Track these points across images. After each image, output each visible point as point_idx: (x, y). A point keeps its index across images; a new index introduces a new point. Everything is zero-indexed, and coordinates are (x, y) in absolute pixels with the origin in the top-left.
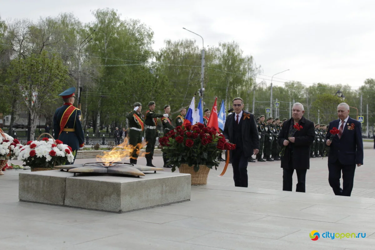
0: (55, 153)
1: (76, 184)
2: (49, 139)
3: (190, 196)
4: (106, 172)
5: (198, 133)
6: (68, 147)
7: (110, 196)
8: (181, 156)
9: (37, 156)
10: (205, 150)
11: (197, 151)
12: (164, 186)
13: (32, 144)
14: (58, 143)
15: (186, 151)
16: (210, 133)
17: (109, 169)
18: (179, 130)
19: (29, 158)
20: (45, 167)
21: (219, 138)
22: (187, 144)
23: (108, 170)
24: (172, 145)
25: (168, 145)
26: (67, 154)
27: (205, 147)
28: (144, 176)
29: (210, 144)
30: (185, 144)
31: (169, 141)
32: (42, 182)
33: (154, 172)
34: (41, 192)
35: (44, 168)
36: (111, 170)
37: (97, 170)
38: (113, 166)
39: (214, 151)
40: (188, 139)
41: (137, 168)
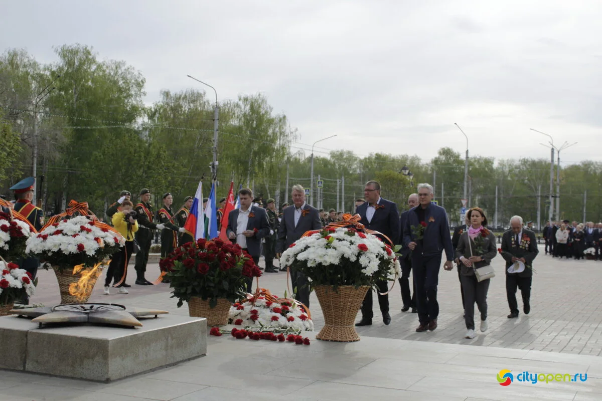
0: (7, 283)
1: (42, 340)
3: (205, 350)
4: (86, 320)
5: (216, 253)
7: (93, 358)
8: (191, 286)
10: (225, 277)
11: (214, 279)
12: (170, 338)
14: (11, 267)
15: (198, 280)
16: (232, 254)
17: (91, 315)
18: (188, 248)
21: (244, 260)
22: (200, 270)
23: (88, 317)
24: (178, 271)
25: (173, 271)
26: (26, 284)
27: (225, 273)
28: (141, 326)
29: (232, 270)
30: (196, 270)
31: (174, 265)
33: (154, 316)
36: (93, 318)
37: (73, 318)
38: (97, 311)
39: (238, 278)
40: (201, 262)
41: (131, 313)
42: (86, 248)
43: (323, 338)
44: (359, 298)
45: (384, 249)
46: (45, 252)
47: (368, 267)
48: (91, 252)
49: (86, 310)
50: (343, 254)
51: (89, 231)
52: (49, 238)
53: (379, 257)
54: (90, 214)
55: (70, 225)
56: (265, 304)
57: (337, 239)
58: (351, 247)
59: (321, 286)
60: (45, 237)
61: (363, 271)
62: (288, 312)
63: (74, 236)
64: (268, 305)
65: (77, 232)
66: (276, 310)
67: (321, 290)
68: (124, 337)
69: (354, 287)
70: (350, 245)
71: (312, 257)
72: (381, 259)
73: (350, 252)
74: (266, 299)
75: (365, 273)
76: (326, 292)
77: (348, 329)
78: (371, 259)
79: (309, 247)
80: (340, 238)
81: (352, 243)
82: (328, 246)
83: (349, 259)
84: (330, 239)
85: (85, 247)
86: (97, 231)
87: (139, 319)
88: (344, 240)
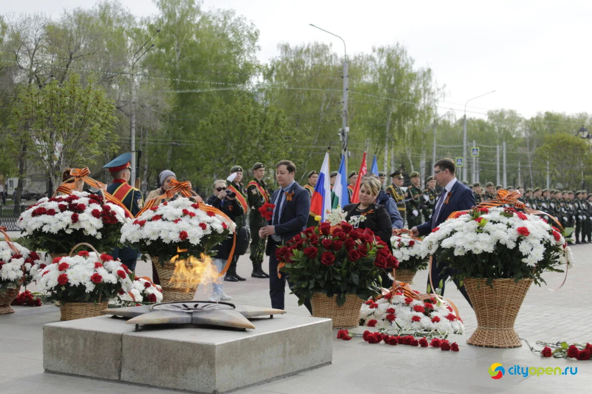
0: (100, 277)
1: (139, 344)
2: (91, 253)
3: (331, 357)
4: (190, 321)
5: (343, 240)
6: (122, 266)
7: (197, 366)
8: (314, 280)
9: (70, 284)
10: (355, 269)
11: (340, 271)
12: (288, 343)
13: (61, 262)
14: (105, 259)
15: (322, 272)
16: (363, 240)
17: (194, 316)
18: (310, 235)
19: (57, 287)
20: (85, 302)
21: (377, 248)
22: (324, 261)
23: (192, 318)
24: (299, 262)
25: (292, 262)
26: (121, 278)
27: (354, 264)
28: (254, 328)
29: (363, 260)
30: (320, 260)
31: (294, 255)
32: (81, 342)
33: (269, 316)
34: (80, 358)
35: (83, 303)
36: (198, 319)
37: (174, 319)
38: (201, 311)
39: (370, 270)
40: (326, 251)
41: (242, 313)
42: (190, 236)
43: (475, 342)
44: (519, 293)
45: (551, 233)
46: (142, 241)
47: (530, 256)
48: (195, 241)
49: (189, 309)
50: (499, 240)
51: (192, 215)
52: (147, 224)
53: (545, 243)
54: (194, 195)
55: (171, 209)
56: (404, 301)
57: (491, 221)
58: (508, 231)
59: (472, 280)
60: (142, 224)
61: (524, 260)
62: (432, 311)
63: (176, 221)
64: (408, 302)
65: (179, 217)
66: (417, 309)
67: (472, 284)
68: (234, 342)
69: (513, 280)
70: (507, 228)
71: (459, 243)
72: (547, 245)
73: (508, 237)
74: (405, 295)
75: (527, 263)
76: (478, 287)
77: (507, 332)
78: (534, 245)
79: (456, 231)
80: (494, 219)
81: (509, 226)
82: (479, 230)
83: (506, 245)
84: (482, 221)
85: (188, 235)
86: (202, 215)
87: (251, 320)
88: (499, 222)
